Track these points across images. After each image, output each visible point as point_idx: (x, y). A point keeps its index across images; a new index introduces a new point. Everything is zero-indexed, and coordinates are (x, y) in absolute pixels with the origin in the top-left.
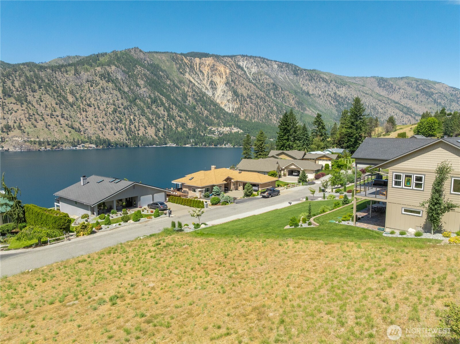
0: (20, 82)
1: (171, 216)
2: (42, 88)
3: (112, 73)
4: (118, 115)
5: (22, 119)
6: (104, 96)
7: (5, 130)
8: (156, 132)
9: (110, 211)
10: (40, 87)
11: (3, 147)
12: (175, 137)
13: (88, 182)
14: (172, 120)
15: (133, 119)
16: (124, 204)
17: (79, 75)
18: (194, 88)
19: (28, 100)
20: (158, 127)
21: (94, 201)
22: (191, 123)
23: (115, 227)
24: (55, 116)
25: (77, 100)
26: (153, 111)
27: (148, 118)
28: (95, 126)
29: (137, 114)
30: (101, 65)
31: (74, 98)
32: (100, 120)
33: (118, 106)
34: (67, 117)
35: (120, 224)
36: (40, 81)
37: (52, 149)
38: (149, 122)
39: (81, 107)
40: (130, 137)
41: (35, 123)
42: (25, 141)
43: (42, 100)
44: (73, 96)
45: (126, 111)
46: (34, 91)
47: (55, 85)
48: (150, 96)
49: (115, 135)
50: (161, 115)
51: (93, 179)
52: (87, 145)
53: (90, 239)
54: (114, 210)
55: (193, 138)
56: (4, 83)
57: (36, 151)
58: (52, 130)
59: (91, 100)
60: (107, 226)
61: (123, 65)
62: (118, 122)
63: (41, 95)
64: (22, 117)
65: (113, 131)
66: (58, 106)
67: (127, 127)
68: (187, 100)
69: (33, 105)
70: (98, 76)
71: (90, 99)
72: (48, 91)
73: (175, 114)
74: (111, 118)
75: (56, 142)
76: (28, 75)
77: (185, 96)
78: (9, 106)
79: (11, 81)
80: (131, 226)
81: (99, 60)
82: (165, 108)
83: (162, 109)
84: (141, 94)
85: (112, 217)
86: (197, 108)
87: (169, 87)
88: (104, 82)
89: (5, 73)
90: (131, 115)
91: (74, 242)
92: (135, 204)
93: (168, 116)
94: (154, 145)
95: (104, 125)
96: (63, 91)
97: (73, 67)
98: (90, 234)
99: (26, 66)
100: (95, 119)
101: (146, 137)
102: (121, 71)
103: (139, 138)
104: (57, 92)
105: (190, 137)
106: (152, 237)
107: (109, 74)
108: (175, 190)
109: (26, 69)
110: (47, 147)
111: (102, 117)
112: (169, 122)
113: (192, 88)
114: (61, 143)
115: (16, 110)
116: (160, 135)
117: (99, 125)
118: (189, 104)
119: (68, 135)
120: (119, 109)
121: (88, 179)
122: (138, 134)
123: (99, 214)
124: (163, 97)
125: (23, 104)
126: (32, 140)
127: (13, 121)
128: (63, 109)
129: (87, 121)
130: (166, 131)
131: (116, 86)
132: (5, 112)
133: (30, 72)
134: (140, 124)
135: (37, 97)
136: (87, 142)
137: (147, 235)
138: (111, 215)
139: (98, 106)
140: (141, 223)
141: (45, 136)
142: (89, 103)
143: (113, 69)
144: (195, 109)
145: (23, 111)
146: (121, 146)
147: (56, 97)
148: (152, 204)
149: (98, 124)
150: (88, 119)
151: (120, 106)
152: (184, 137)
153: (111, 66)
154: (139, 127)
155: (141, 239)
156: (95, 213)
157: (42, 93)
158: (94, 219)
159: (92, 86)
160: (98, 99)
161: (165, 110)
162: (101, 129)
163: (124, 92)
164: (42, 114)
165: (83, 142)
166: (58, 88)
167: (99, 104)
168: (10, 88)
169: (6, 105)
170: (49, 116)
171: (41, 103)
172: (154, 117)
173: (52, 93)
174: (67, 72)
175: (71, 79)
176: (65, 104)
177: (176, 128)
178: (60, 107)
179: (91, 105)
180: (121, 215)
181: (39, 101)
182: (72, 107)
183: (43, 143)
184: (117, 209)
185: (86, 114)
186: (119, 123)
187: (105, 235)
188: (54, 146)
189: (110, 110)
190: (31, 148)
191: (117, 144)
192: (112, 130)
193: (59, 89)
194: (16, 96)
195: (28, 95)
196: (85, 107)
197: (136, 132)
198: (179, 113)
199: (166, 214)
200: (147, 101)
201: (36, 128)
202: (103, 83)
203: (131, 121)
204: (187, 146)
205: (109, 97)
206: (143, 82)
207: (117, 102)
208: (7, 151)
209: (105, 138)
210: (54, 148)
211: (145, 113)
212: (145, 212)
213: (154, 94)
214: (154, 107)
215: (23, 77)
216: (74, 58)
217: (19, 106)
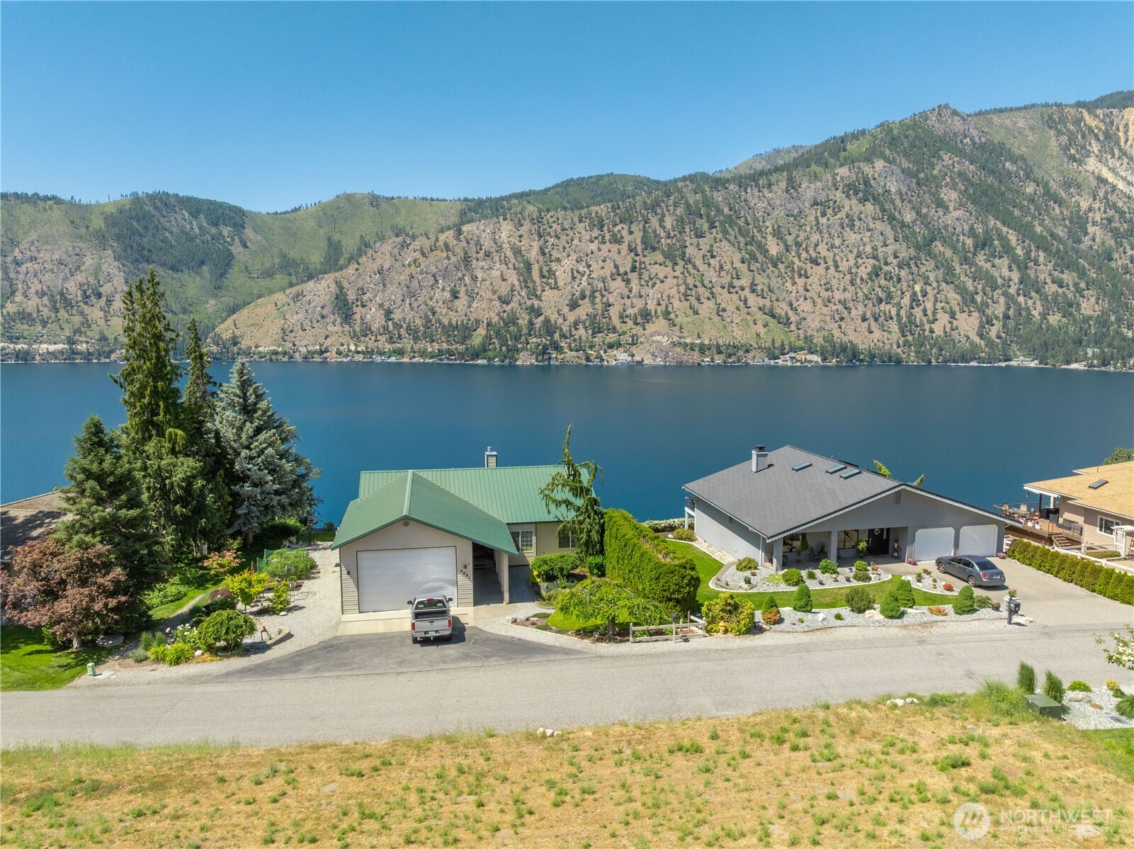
0: (675, 218)
1: (1016, 619)
2: (715, 227)
3: (874, 179)
4: (883, 282)
5: (673, 297)
6: (852, 237)
7: (639, 320)
8: (982, 327)
9: (819, 560)
10: (712, 226)
11: (633, 356)
12: (1036, 341)
13: (770, 466)
14: (1033, 294)
15: (921, 291)
16: (863, 545)
17: (797, 191)
18: (1112, 198)
19: (688, 256)
20: (989, 312)
21: (775, 525)
22: (1093, 300)
23: (820, 625)
24: (737, 289)
25: (787, 251)
26: (979, 269)
27: (962, 290)
28: (825, 310)
29: (932, 279)
30: (851, 161)
31: (781, 244)
32: (838, 295)
33: (885, 259)
34: (762, 290)
35: (838, 617)
36: (713, 213)
37: (725, 362)
38: (963, 298)
39: (795, 267)
40: (910, 338)
41: (696, 305)
42: (674, 344)
43: (715, 253)
44: (779, 242)
45: (903, 273)
46: (700, 235)
47: (743, 219)
48: (972, 229)
49: (871, 332)
50: (999, 280)
51: (787, 456)
52: (801, 356)
53: (741, 651)
54: (831, 561)
55: (1097, 342)
56: (646, 223)
57: (693, 366)
58: (729, 320)
59: (819, 248)
60: (800, 615)
61: (906, 155)
62: (880, 301)
63: (713, 242)
64: (674, 292)
65: (866, 324)
66: (746, 265)
67: (903, 313)
68: (1086, 234)
69: (695, 267)
70: (841, 188)
71: (817, 245)
72: (728, 233)
73: (1042, 277)
74: (865, 291)
75: (734, 347)
76: (691, 202)
77: (1079, 223)
78: (652, 270)
79: (659, 216)
80: (871, 632)
81: (845, 150)
82: (1014, 259)
83: (1003, 263)
84: (946, 227)
85: (821, 583)
86: (1116, 256)
87: (1032, 201)
88: (854, 201)
89: (649, 202)
90: (915, 283)
91: (696, 653)
92: (895, 550)
93: (1021, 282)
94: (972, 360)
95: (846, 308)
96: (760, 231)
97: (785, 174)
98: (744, 634)
99: (688, 182)
100: (825, 294)
101: (953, 340)
102: (899, 171)
103: (932, 342)
104: (745, 234)
105: (1084, 343)
106: (939, 711)
107: (866, 183)
108: (1033, 514)
109: (688, 189)
110: (716, 357)
111: (841, 288)
112: (1021, 299)
113: (1106, 197)
114: (744, 349)
115: (662, 278)
116: (993, 334)
117: (834, 308)
118: (1091, 247)
119: (762, 330)
120: (886, 268)
121: (772, 456)
122: (932, 331)
123: (785, 564)
124: (1011, 231)
125: (677, 264)
126: (688, 341)
127: (655, 302)
128: (756, 273)
129: (806, 299)
130: (1011, 324)
131: (883, 210)
132: (643, 282)
133: (696, 193)
134: (939, 305)
135: (705, 248)
136: (802, 349)
137: (920, 694)
138: (818, 572)
139: (835, 261)
140: (905, 627)
141: (714, 333)
142: (814, 255)
143: (877, 169)
144: (1110, 259)
145: (675, 280)
146: (884, 362)
147: (742, 245)
148: (953, 560)
149: (831, 305)
150: (808, 294)
151: (890, 259)
152: (1065, 341)
153: (875, 160)
154: (934, 313)
155: (896, 706)
156: (775, 560)
157: (715, 239)
158: (771, 579)
159: (824, 214)
160: (837, 245)
161: (1014, 267)
162: (837, 317)
163: (903, 225)
164: (710, 285)
165: (794, 349)
166: (748, 224)
167: (838, 258)
168: (655, 231)
169: (646, 268)
170: (726, 289)
171: (712, 261)
172: (980, 287)
173: (736, 237)
174: (770, 185)
175: (778, 202)
176: (760, 260)
177: (1044, 316)
178: (749, 267)
179: (819, 260)
180: (848, 580)
181: (709, 257)
182: (775, 266)
183: (709, 349)
184: (839, 558)
185: (806, 283)
186: (884, 303)
187: (786, 649)
188: (730, 356)
189: (863, 272)
190: (685, 358)
191: (873, 356)
192: (864, 319)
193: (750, 227)
194: (666, 249)
195: (688, 244)
196: (805, 266)
197: (927, 327)
198: (1056, 274)
199: (997, 608)
200: (964, 244)
201: (697, 316)
202: (851, 205)
203: (914, 299)
204: (1074, 366)
205: (865, 239)
206: (954, 195)
207: (884, 249)
208: (640, 363)
209: (845, 339)
210: (730, 360)
211: (954, 275)
212: (925, 586)
213: (985, 223)
214: (980, 259)
215: (682, 206)
216: (789, 152)
217: (669, 269)
